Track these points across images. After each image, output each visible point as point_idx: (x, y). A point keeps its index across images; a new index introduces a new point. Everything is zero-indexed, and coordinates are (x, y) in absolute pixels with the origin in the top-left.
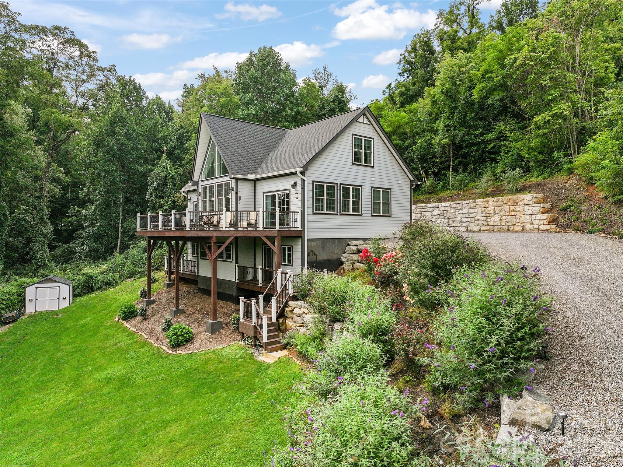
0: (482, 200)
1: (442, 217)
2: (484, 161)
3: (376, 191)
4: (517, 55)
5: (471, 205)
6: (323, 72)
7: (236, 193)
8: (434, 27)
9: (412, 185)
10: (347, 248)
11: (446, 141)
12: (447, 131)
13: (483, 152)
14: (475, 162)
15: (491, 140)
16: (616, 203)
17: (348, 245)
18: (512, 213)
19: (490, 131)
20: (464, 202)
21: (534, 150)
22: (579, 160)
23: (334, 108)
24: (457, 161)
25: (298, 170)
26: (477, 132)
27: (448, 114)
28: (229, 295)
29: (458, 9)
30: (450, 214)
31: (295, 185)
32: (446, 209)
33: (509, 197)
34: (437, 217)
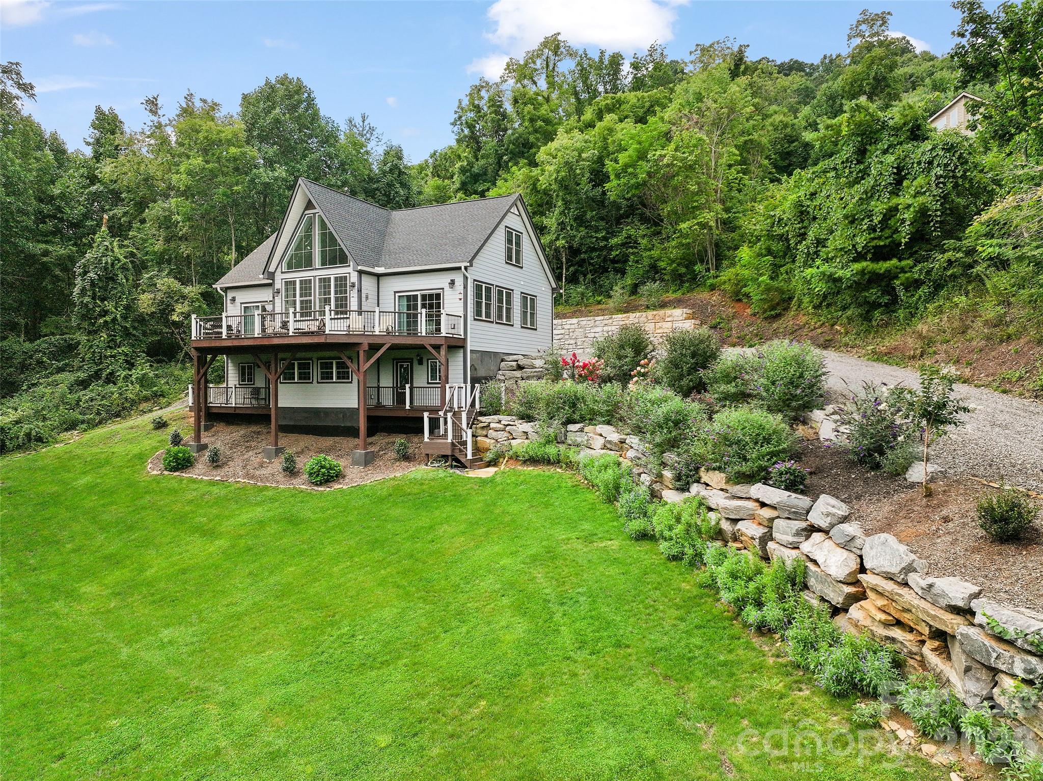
0: (620, 316)
1: (567, 337)
2: (606, 270)
3: (524, 297)
4: (664, 152)
5: (606, 322)
6: (361, 124)
7: (360, 291)
8: (499, 80)
9: (553, 294)
10: (503, 364)
11: (561, 243)
12: (562, 229)
13: (605, 260)
14: (594, 272)
15: (617, 246)
16: (766, 318)
17: (502, 360)
18: (659, 331)
19: (613, 234)
20: (597, 318)
21: (673, 261)
22: (727, 274)
23: (392, 181)
24: (572, 269)
25: (463, 265)
26: (600, 235)
27: (562, 209)
28: (344, 427)
29: (534, 63)
30: (579, 333)
31: (452, 283)
32: (573, 326)
33: (655, 313)
34: (560, 337)
